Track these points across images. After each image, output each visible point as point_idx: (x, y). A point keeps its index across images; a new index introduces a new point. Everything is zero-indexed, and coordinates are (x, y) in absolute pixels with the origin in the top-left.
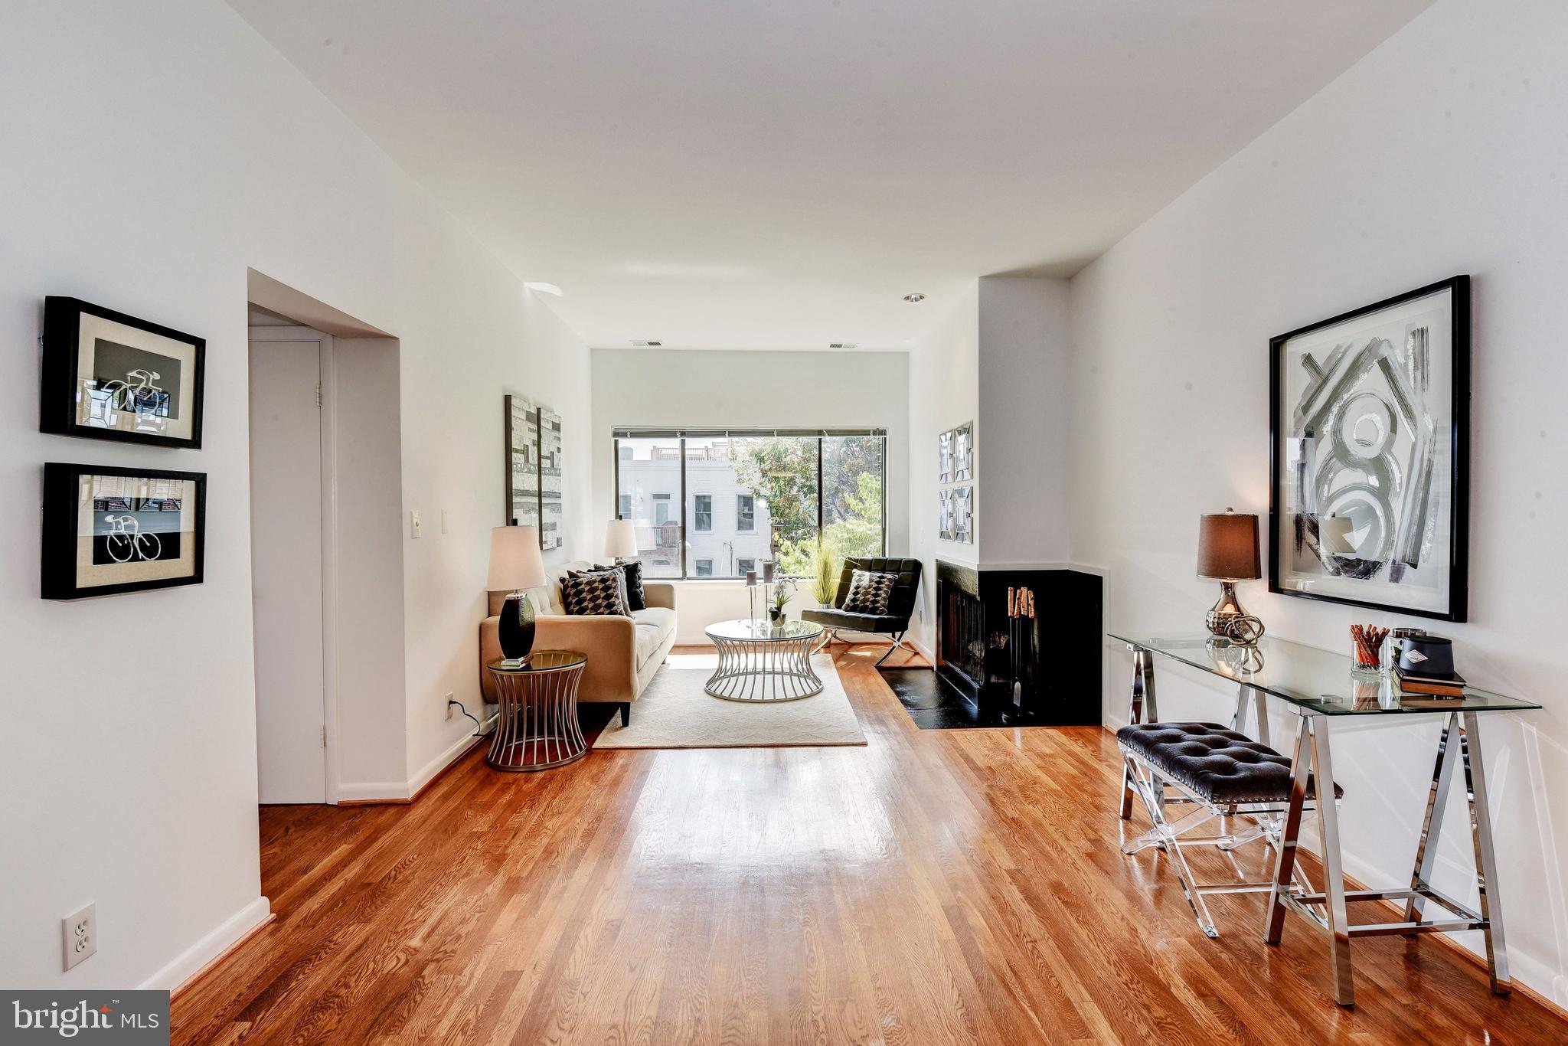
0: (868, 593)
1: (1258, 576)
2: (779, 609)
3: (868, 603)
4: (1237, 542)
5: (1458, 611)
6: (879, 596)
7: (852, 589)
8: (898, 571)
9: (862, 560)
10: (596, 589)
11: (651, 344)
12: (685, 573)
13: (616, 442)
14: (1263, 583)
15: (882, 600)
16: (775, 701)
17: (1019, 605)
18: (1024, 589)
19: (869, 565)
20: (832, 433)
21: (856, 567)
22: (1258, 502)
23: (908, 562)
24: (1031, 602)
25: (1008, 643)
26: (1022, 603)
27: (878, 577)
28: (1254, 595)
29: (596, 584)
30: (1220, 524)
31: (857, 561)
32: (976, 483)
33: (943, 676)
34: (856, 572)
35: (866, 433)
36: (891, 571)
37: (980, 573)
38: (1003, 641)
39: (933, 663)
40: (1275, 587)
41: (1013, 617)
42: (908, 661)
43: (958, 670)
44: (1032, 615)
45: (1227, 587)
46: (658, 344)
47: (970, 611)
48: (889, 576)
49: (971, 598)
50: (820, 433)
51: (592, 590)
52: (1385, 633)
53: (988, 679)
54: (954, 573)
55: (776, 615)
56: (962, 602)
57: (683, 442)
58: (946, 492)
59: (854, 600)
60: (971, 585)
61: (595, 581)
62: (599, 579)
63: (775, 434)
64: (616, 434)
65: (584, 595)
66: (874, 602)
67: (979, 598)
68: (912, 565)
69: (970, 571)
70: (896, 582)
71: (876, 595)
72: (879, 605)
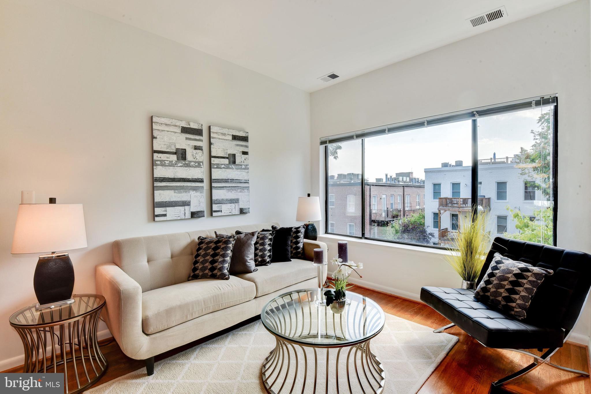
6: (516, 293)
7: (486, 275)
12: (363, 234)
15: (520, 300)
27: (520, 269)
34: (497, 256)
48: (539, 270)
59: (484, 290)
64: (321, 143)
70: (547, 279)
71: (512, 291)
72: (514, 305)
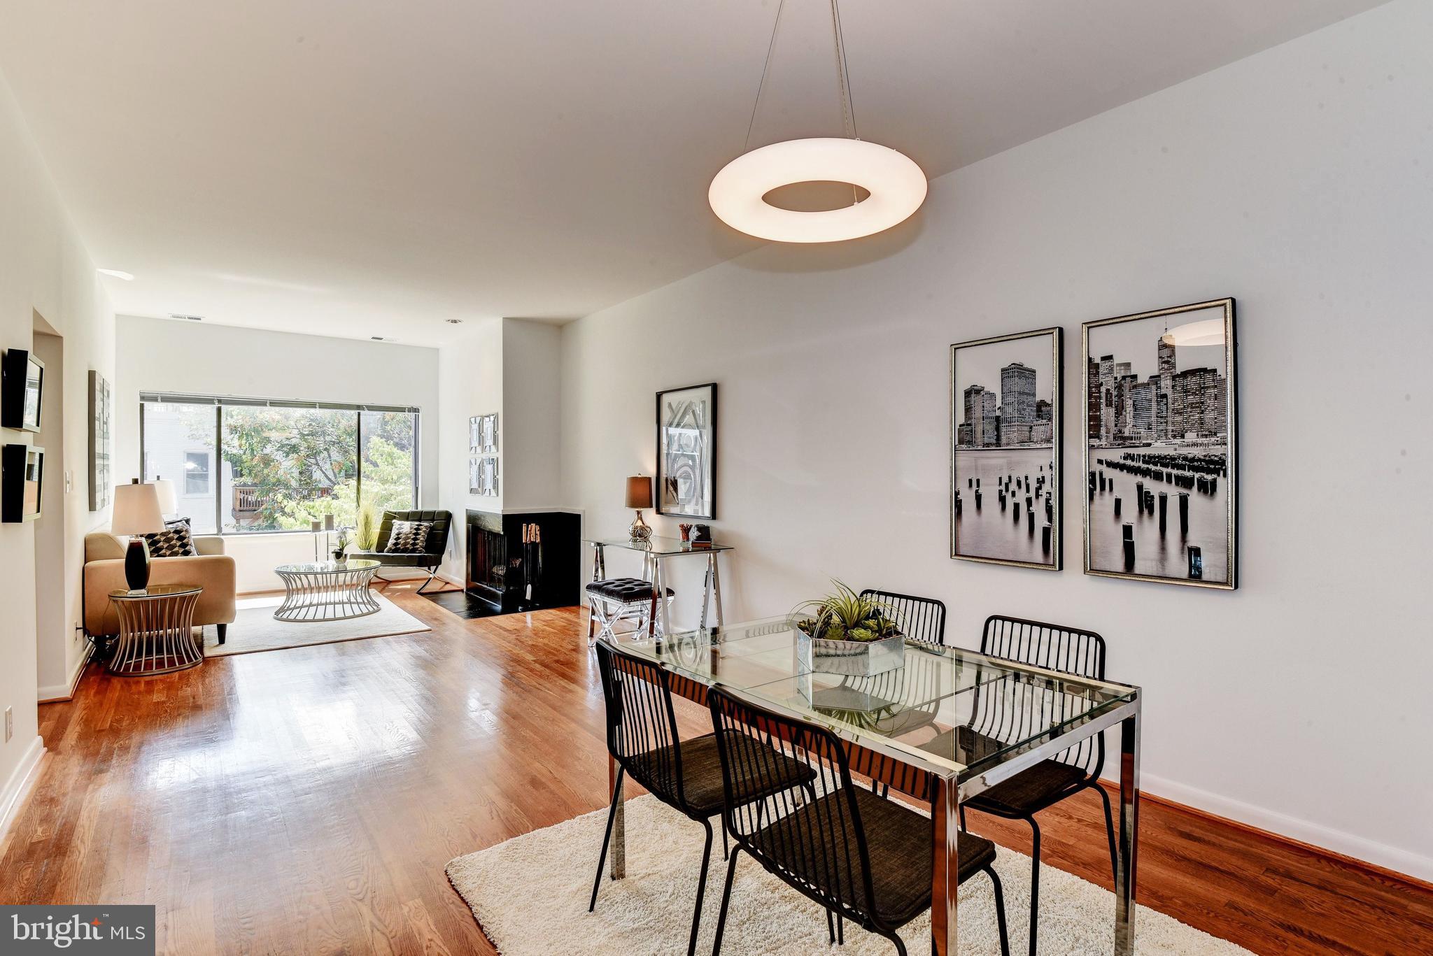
0: (409, 538)
1: (651, 507)
2: (342, 549)
3: (408, 546)
4: (642, 491)
5: (714, 515)
6: (418, 540)
7: (393, 535)
8: (433, 520)
9: (399, 513)
10: (172, 539)
11: (189, 318)
13: (142, 406)
14: (653, 510)
15: (421, 543)
16: (345, 618)
17: (530, 535)
18: (533, 525)
19: (407, 517)
20: (371, 408)
21: (395, 518)
22: (651, 471)
23: (440, 513)
24: (538, 533)
25: (521, 564)
26: (531, 533)
27: (417, 525)
28: (650, 516)
29: (171, 535)
30: (635, 481)
31: (395, 513)
32: (500, 455)
33: (472, 594)
34: (396, 523)
35: (402, 410)
36: (426, 520)
37: (504, 516)
38: (518, 562)
39: (463, 586)
40: (659, 512)
41: (526, 543)
42: (441, 588)
43: (486, 586)
44: (538, 541)
45: (638, 513)
46: (199, 319)
47: (495, 544)
48: (426, 524)
49: (496, 535)
50: (359, 407)
51: (168, 540)
52: (691, 526)
53: (508, 589)
54: (482, 518)
55: (339, 555)
56: (488, 537)
57: (219, 410)
58: (476, 460)
59: (396, 544)
60: (497, 527)
61: (169, 533)
62: (172, 531)
63: (317, 406)
64: (143, 398)
65: (161, 544)
66: (414, 544)
67: (502, 533)
68: (444, 515)
69: (496, 515)
70: (432, 528)
71: (415, 539)
72: (418, 546)
